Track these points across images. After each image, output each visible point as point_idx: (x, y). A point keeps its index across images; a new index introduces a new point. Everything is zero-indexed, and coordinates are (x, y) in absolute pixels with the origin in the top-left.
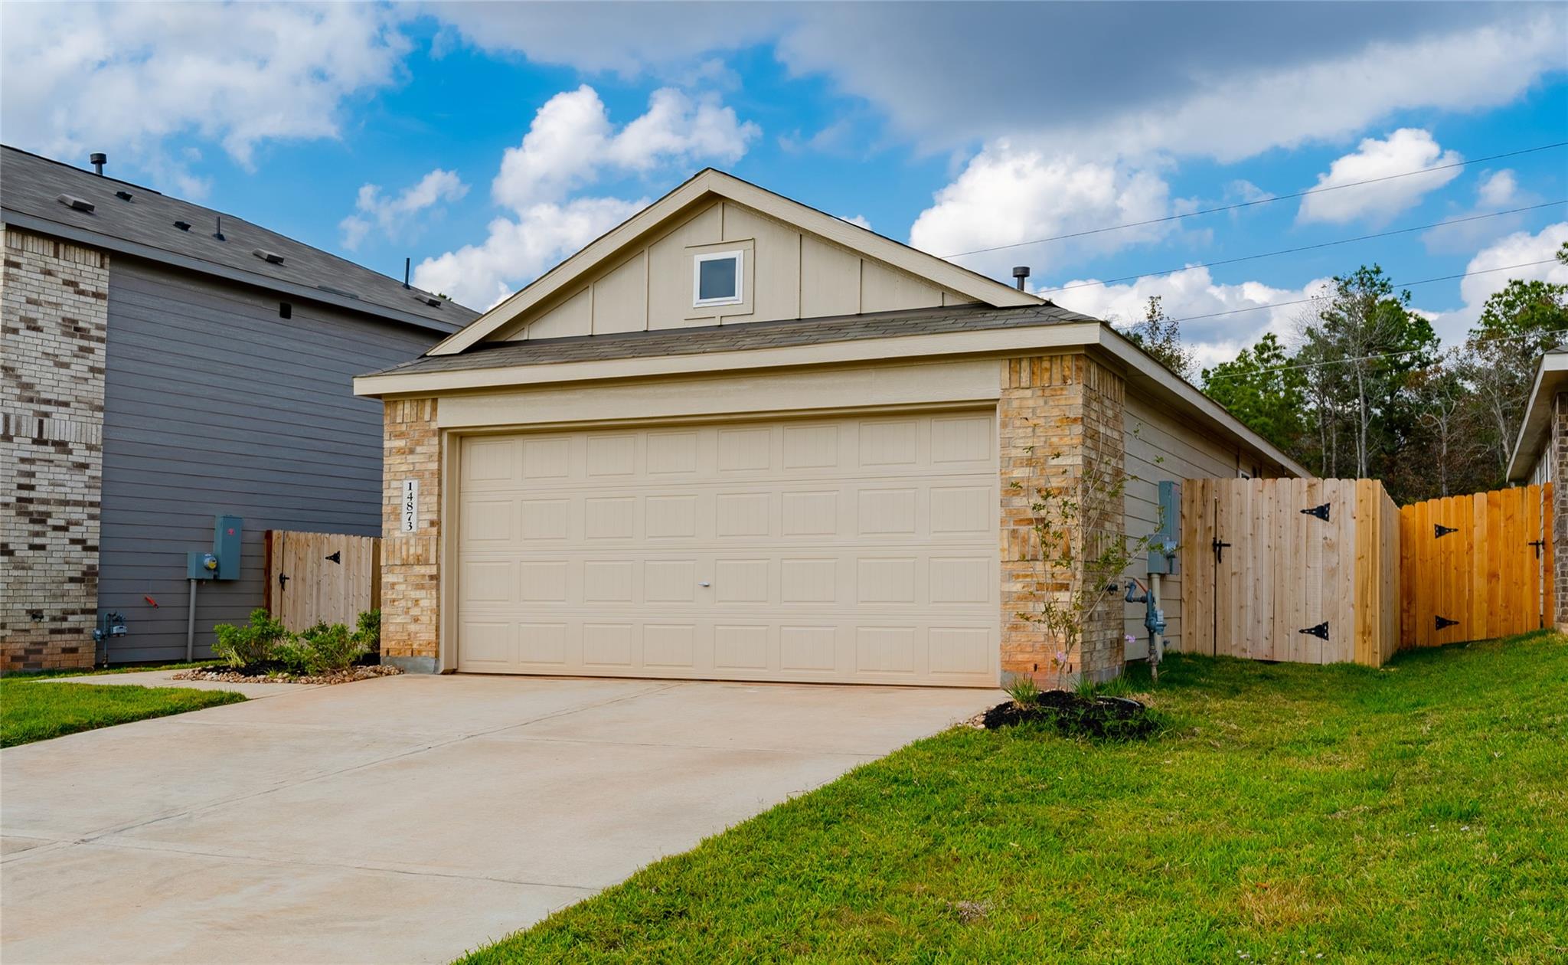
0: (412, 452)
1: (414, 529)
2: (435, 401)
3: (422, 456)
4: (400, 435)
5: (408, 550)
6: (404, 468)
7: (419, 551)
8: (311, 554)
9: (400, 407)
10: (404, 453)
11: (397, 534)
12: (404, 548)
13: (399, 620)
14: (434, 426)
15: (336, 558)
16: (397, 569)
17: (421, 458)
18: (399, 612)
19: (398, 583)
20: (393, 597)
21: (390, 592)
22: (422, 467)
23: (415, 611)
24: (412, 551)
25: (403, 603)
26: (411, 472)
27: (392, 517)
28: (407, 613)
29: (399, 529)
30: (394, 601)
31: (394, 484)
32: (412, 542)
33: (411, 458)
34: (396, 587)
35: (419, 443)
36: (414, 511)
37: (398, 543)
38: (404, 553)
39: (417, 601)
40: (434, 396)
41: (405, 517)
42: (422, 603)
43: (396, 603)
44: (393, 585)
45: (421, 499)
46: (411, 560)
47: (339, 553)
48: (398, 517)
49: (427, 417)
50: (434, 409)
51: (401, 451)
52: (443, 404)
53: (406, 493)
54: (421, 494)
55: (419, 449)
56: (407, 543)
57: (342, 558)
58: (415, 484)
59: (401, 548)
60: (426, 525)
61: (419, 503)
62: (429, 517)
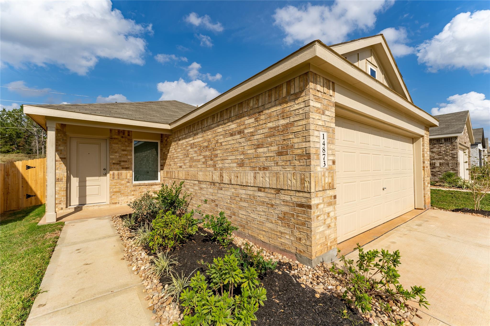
0: (323, 113)
1: (326, 166)
2: (334, 83)
3: (328, 118)
4: (318, 99)
5: (325, 181)
6: (320, 123)
7: (330, 181)
10: (319, 113)
11: (319, 169)
12: (323, 178)
14: (334, 99)
16: (319, 194)
19: (320, 204)
20: (318, 213)
21: (316, 211)
24: (326, 181)
25: (322, 217)
26: (323, 126)
27: (316, 157)
28: (325, 223)
29: (320, 165)
30: (318, 217)
31: (316, 133)
32: (327, 174)
33: (323, 117)
34: (319, 206)
35: (326, 108)
36: (326, 153)
37: (320, 175)
38: (323, 182)
41: (322, 157)
43: (319, 218)
44: (317, 206)
45: (329, 146)
46: (326, 186)
48: (318, 157)
49: (330, 93)
50: (334, 89)
51: (318, 110)
53: (322, 141)
54: (329, 143)
55: (326, 112)
56: (324, 175)
58: (326, 134)
59: (321, 179)
60: (331, 163)
61: (328, 149)
62: (331, 158)
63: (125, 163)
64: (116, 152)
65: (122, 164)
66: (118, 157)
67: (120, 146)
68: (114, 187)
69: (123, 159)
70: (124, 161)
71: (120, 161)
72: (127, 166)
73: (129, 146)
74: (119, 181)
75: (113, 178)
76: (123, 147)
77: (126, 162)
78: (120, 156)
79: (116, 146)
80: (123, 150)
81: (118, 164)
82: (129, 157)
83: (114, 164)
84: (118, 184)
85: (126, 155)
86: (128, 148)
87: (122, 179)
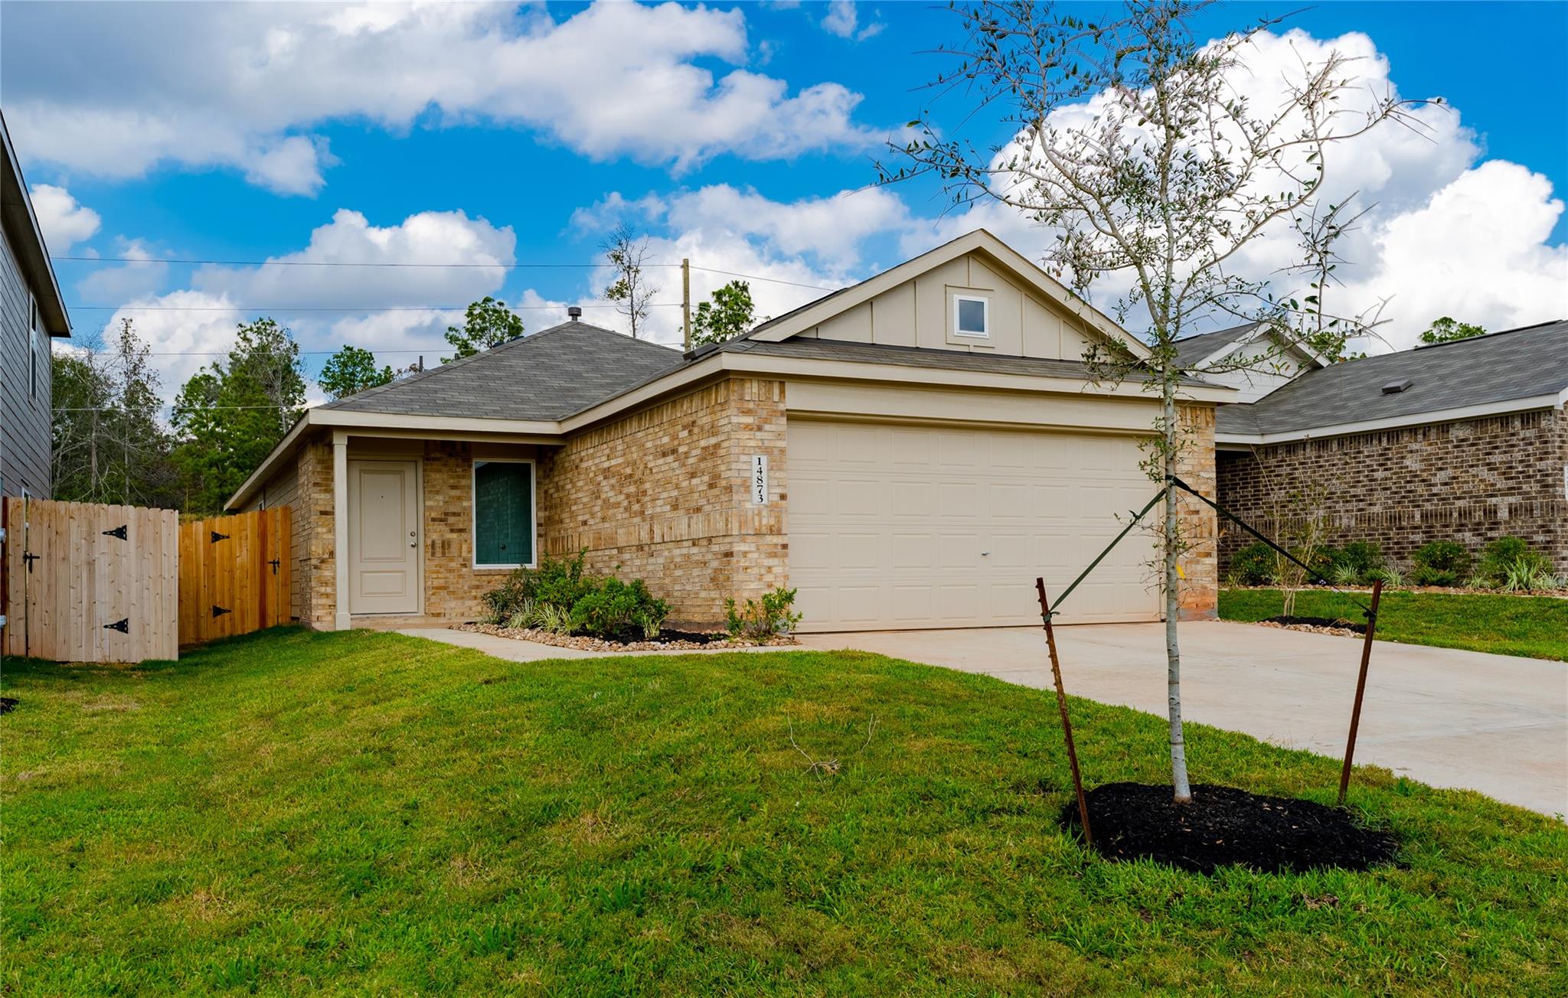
0: (760, 429)
1: (765, 501)
2: (782, 384)
4: (747, 412)
5: (760, 521)
6: (752, 443)
7: (772, 522)
9: (748, 385)
10: (751, 430)
11: (748, 505)
12: (757, 519)
13: (753, 586)
14: (782, 407)
15: (121, 533)
16: (749, 539)
17: (770, 436)
18: (753, 579)
19: (751, 552)
20: (747, 564)
21: (743, 560)
22: (772, 444)
23: (769, 578)
24: (765, 521)
25: (756, 570)
26: (759, 447)
27: (742, 489)
28: (760, 579)
29: (750, 501)
30: (747, 569)
31: (743, 458)
32: (765, 513)
33: (759, 435)
34: (749, 555)
35: (766, 421)
36: (765, 484)
37: (750, 514)
38: (757, 524)
39: (770, 568)
40: (783, 379)
41: (755, 490)
42: (774, 570)
43: (749, 570)
44: (745, 554)
45: (772, 474)
46: (764, 530)
47: (125, 527)
48: (747, 489)
49: (776, 398)
50: (782, 392)
51: (748, 427)
52: (790, 388)
53: (756, 467)
54: (771, 469)
55: (767, 427)
56: (759, 514)
57: (131, 533)
58: (764, 459)
59: (753, 519)
60: (776, 498)
61: (769, 478)
62: (780, 490)
63: (457, 518)
64: (438, 493)
65: (451, 520)
66: (441, 504)
67: (445, 476)
68: (435, 576)
69: (452, 509)
70: (454, 514)
71: (446, 514)
72: (461, 526)
73: (464, 477)
74: (444, 561)
75: (433, 554)
76: (453, 477)
77: (459, 515)
78: (446, 502)
79: (437, 477)
80: (453, 487)
81: (441, 520)
82: (465, 504)
83: (433, 520)
84: (442, 570)
85: (459, 498)
86: (463, 482)
87: (452, 560)
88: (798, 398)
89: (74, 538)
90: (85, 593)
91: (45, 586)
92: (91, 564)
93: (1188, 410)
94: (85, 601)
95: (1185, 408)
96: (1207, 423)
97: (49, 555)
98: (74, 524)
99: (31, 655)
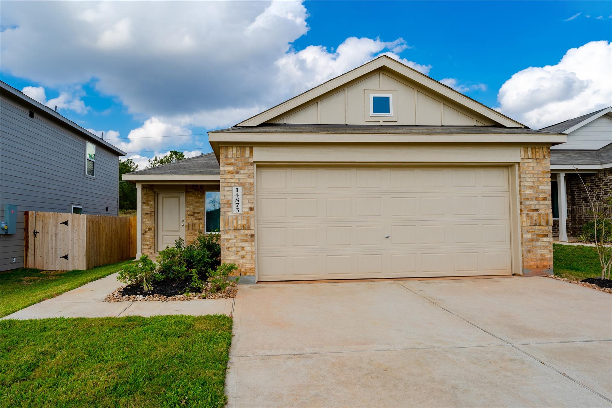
0: (237, 173)
1: (240, 212)
2: (251, 148)
4: (231, 164)
5: (237, 222)
6: (233, 181)
7: (244, 222)
8: (51, 222)
9: (230, 150)
10: (232, 173)
11: (230, 214)
12: (235, 221)
13: (232, 257)
14: (251, 160)
15: (66, 223)
16: (230, 232)
17: (244, 176)
18: (232, 253)
19: (231, 239)
20: (228, 246)
21: (226, 244)
22: (245, 181)
23: (242, 253)
24: (240, 222)
25: (234, 249)
26: (237, 183)
27: (226, 206)
28: (237, 254)
29: (231, 211)
30: (229, 248)
31: (227, 189)
32: (240, 218)
33: (237, 176)
34: (230, 241)
35: (242, 168)
36: (240, 202)
37: (231, 219)
38: (235, 224)
39: (243, 248)
40: (251, 145)
41: (234, 206)
42: (246, 249)
43: (230, 249)
44: (228, 240)
45: (244, 196)
46: (239, 227)
47: (68, 221)
48: (230, 205)
49: (247, 155)
50: (251, 152)
51: (230, 172)
52: (256, 150)
53: (235, 193)
54: (244, 194)
55: (242, 172)
56: (237, 219)
57: (70, 223)
58: (240, 189)
59: (233, 221)
60: (247, 210)
61: (243, 199)
62: (250, 205)
63: (198, 214)
64: (190, 205)
65: (196, 215)
66: (192, 209)
67: (193, 198)
68: (189, 237)
69: (196, 211)
70: (197, 213)
71: (194, 213)
72: (199, 218)
73: (201, 198)
74: (193, 231)
75: (188, 229)
76: (196, 199)
77: (199, 213)
78: (194, 208)
79: (190, 199)
80: (197, 202)
81: (192, 215)
82: (201, 209)
83: (189, 215)
84: (192, 235)
85: (199, 207)
86: (201, 200)
87: (196, 231)
88: (260, 155)
89: (51, 225)
90: (54, 245)
91: (41, 242)
92: (56, 234)
93: (529, 149)
94: (54, 248)
95: (527, 148)
96: (544, 156)
97: (42, 231)
98: (51, 220)
99: (35, 267)
